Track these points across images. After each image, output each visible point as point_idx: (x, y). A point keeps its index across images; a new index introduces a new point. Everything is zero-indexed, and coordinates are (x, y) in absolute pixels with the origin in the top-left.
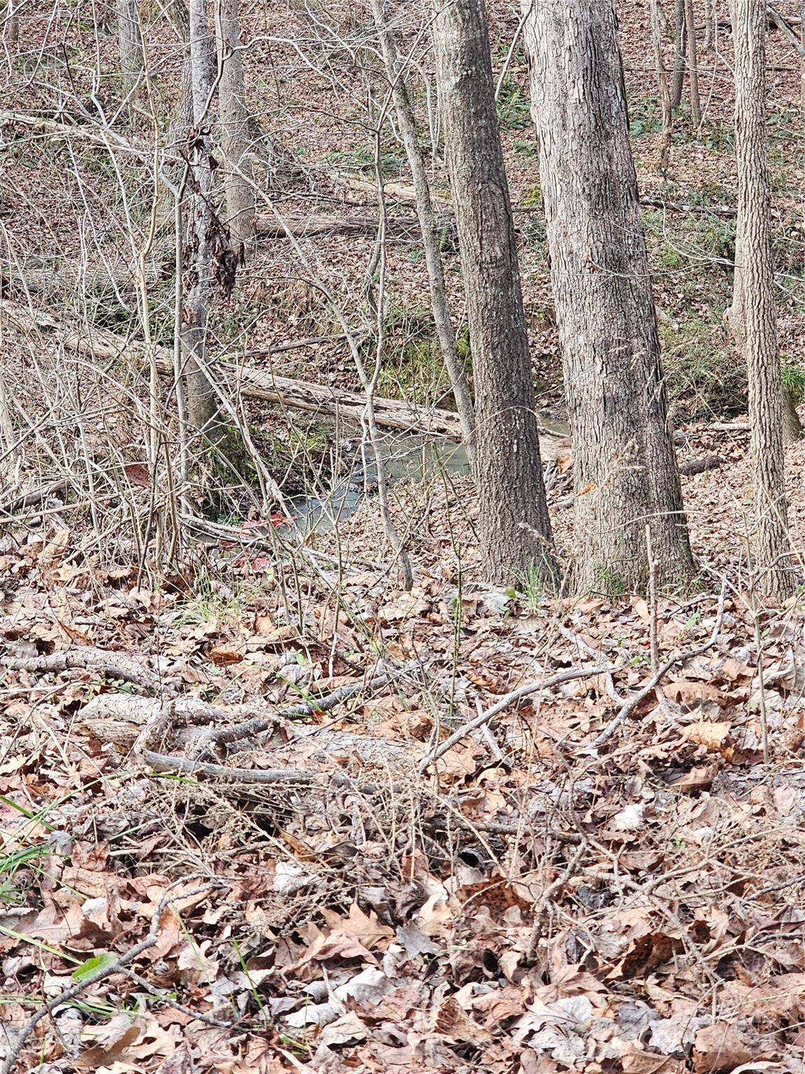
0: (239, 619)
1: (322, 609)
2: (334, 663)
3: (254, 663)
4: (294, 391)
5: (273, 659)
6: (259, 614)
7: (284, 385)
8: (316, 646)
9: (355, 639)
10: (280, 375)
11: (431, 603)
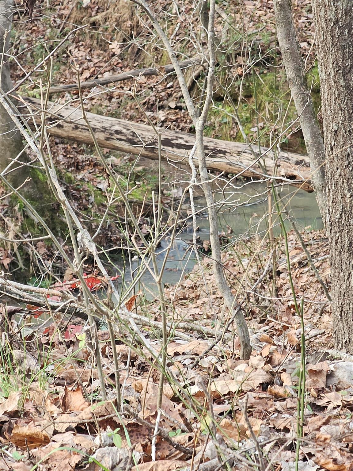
0: (46, 393)
1: (144, 381)
2: (157, 445)
3: (62, 445)
4: (117, 132)
5: (85, 441)
6: (70, 389)
7: (105, 125)
8: (137, 425)
9: (182, 415)
10: (101, 113)
11: (272, 374)
